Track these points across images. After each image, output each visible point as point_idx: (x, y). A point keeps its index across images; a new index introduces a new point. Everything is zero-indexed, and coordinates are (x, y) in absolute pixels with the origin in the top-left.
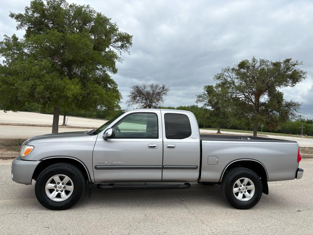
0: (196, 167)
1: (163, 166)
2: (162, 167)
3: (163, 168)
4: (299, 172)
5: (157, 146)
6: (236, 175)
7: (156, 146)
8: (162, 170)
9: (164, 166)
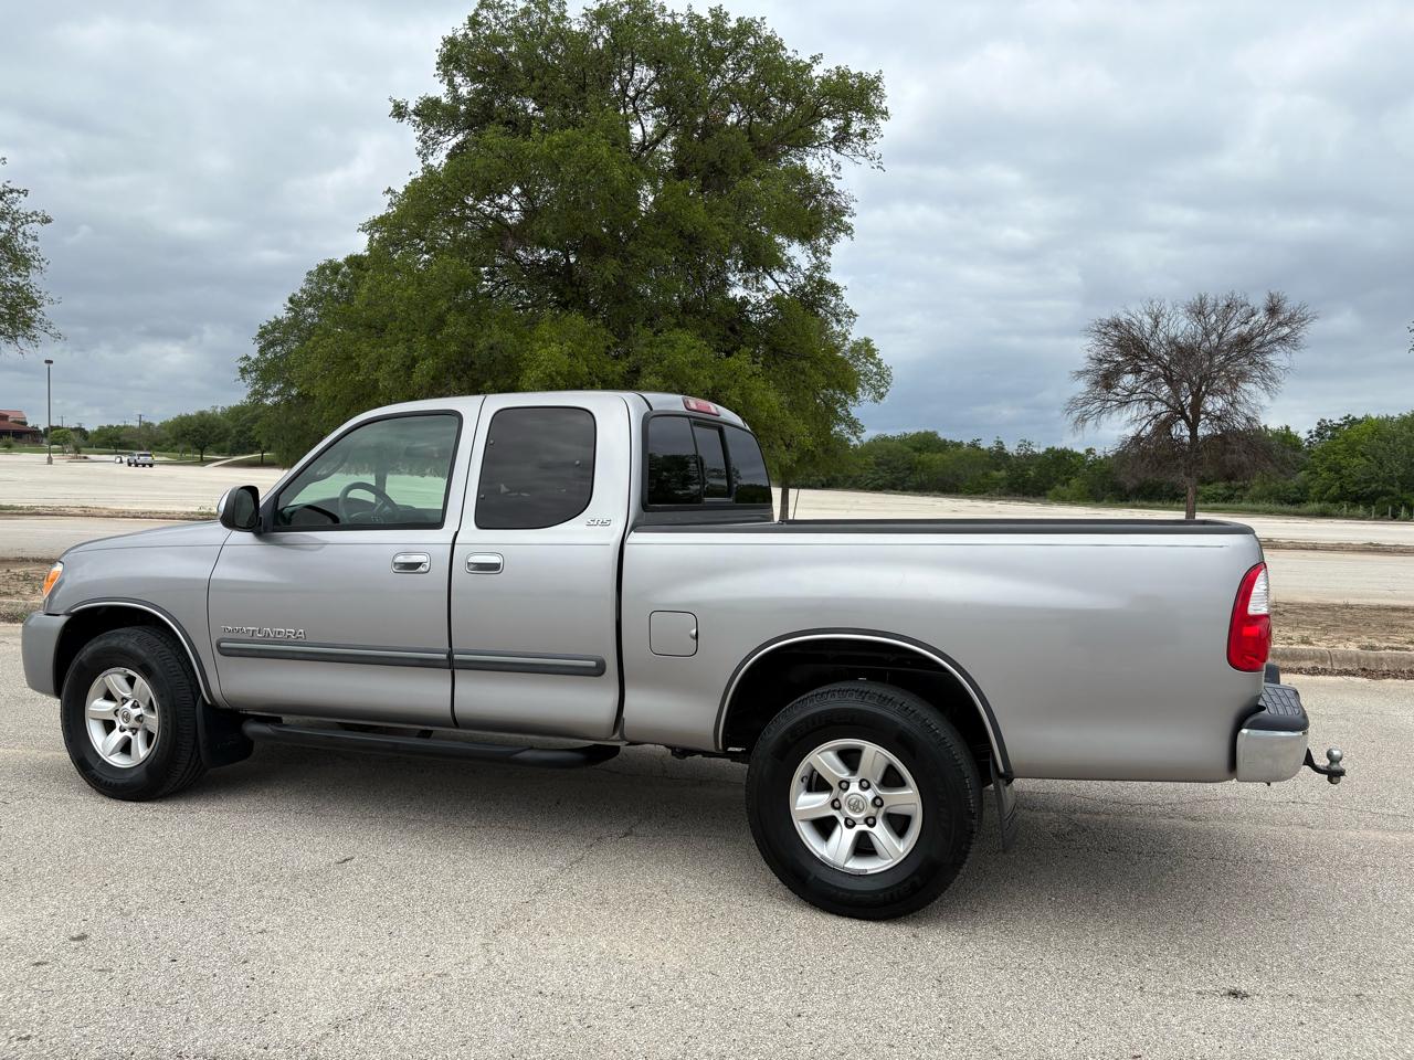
0: (593, 663)
1: (450, 654)
2: (444, 656)
3: (451, 664)
4: (1244, 731)
5: (428, 564)
6: (797, 719)
7: (420, 564)
8: (449, 671)
9: (456, 657)
